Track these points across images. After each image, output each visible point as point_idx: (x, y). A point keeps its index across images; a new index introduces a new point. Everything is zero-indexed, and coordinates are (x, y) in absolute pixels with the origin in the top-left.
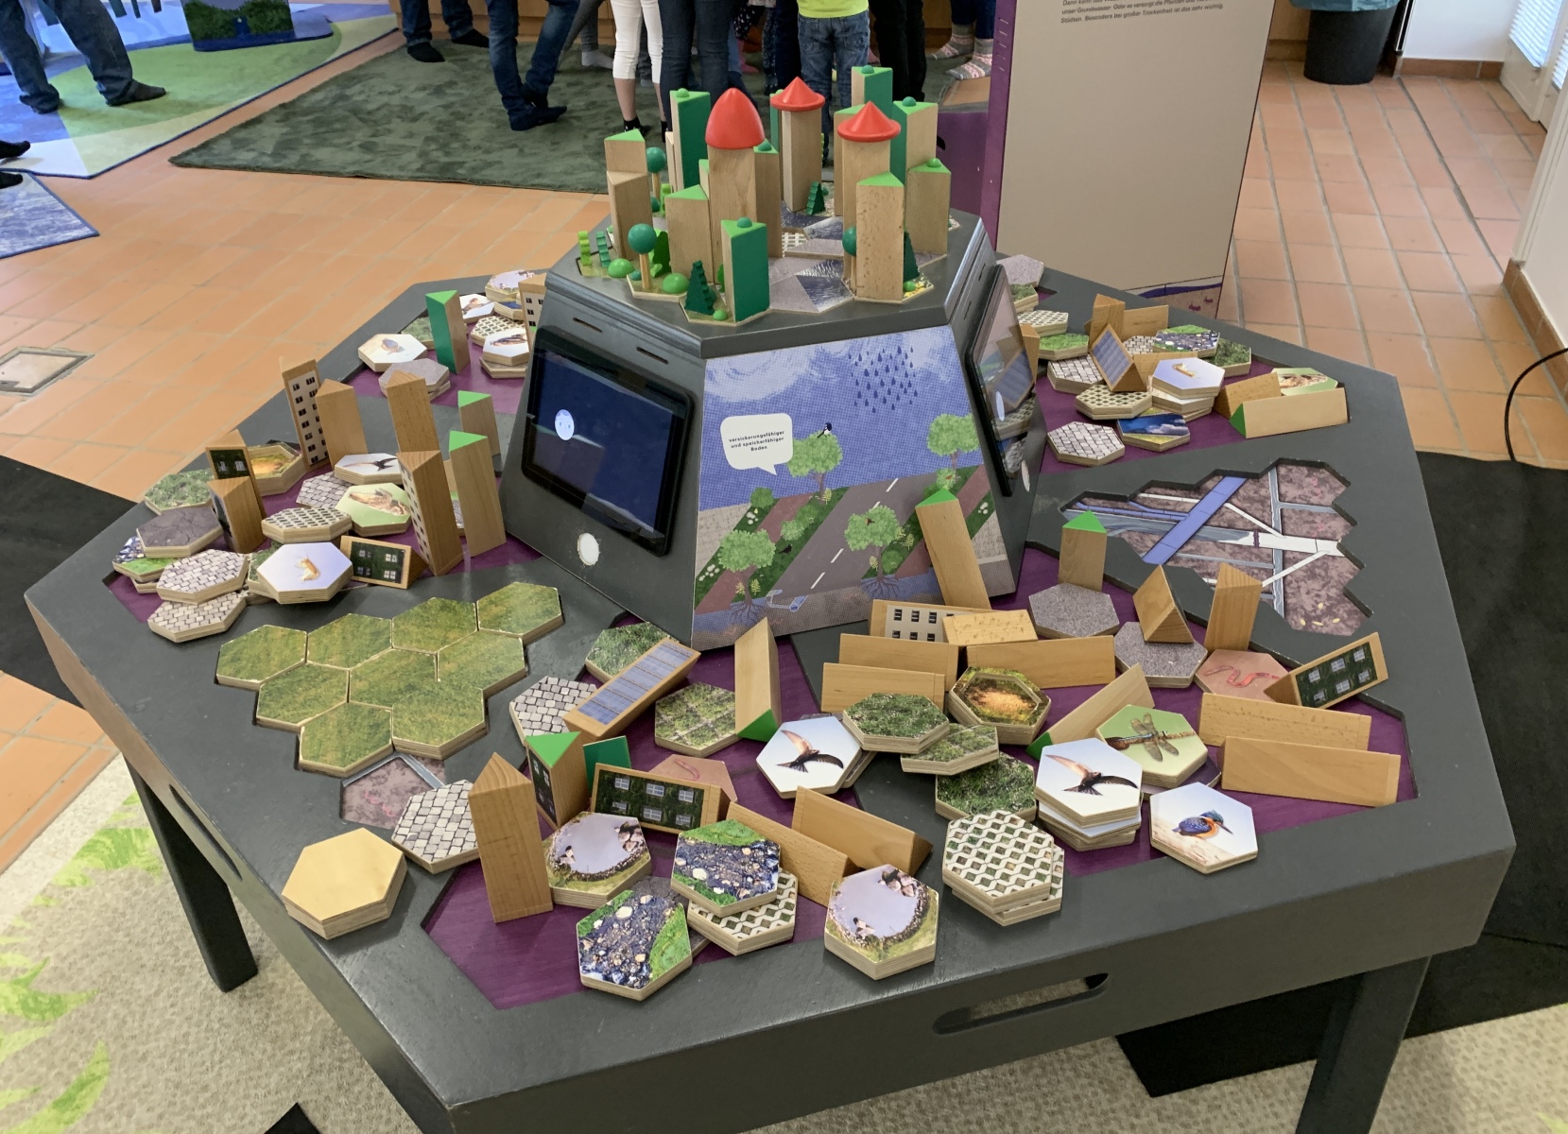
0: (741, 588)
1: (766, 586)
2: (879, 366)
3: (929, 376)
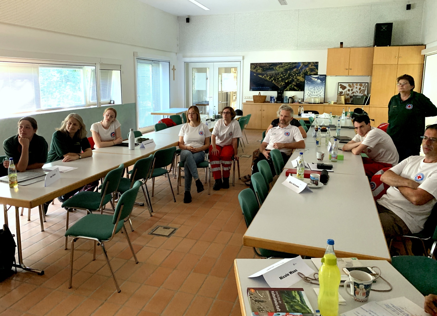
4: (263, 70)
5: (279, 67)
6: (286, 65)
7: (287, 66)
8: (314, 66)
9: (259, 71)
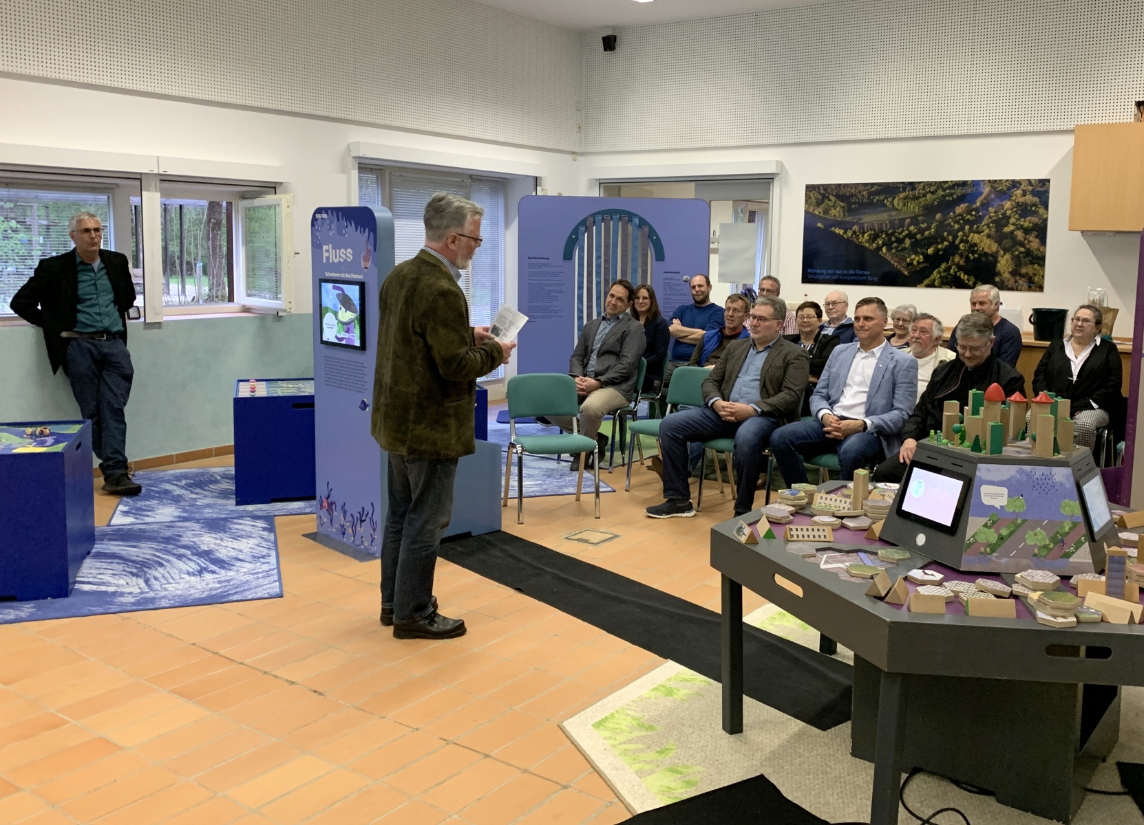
0: (982, 549)
1: (993, 551)
2: (1043, 477)
3: (1062, 484)
4: (849, 210)
5: (905, 198)
6: (930, 192)
7: (933, 193)
8: (1034, 193)
9: (833, 212)
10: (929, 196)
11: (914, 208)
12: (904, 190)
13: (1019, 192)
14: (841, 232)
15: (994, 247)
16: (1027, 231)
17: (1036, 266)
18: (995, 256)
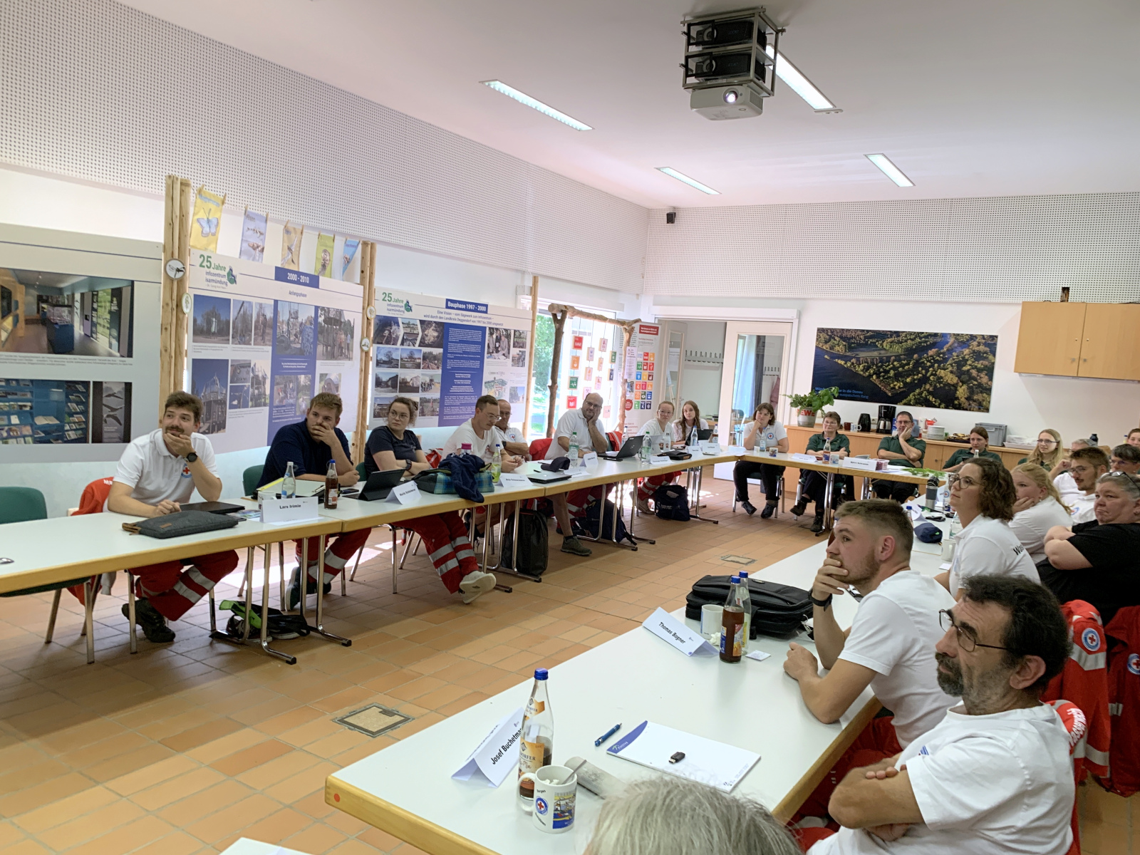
4: (850, 348)
5: (891, 342)
6: (910, 339)
7: (912, 340)
8: (986, 345)
9: (837, 348)
10: (909, 341)
11: (897, 349)
12: (891, 336)
13: (975, 343)
14: (843, 362)
15: (955, 380)
16: (979, 370)
17: (985, 395)
18: (955, 386)
